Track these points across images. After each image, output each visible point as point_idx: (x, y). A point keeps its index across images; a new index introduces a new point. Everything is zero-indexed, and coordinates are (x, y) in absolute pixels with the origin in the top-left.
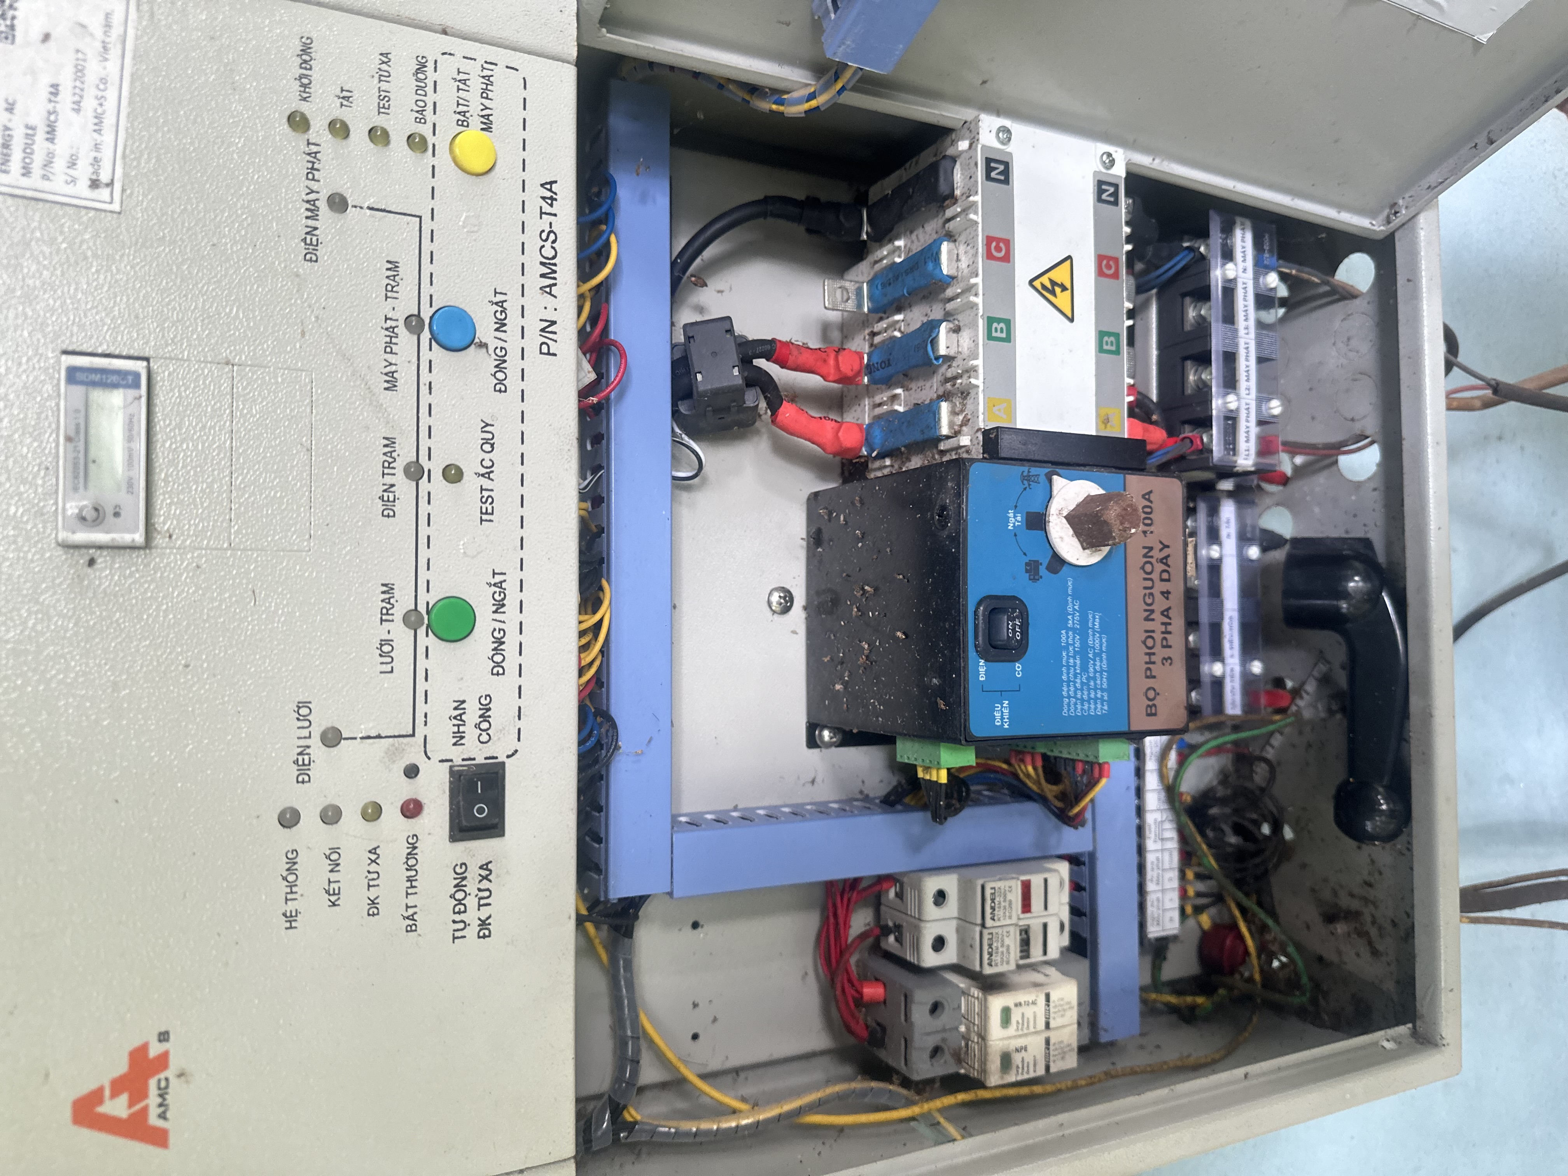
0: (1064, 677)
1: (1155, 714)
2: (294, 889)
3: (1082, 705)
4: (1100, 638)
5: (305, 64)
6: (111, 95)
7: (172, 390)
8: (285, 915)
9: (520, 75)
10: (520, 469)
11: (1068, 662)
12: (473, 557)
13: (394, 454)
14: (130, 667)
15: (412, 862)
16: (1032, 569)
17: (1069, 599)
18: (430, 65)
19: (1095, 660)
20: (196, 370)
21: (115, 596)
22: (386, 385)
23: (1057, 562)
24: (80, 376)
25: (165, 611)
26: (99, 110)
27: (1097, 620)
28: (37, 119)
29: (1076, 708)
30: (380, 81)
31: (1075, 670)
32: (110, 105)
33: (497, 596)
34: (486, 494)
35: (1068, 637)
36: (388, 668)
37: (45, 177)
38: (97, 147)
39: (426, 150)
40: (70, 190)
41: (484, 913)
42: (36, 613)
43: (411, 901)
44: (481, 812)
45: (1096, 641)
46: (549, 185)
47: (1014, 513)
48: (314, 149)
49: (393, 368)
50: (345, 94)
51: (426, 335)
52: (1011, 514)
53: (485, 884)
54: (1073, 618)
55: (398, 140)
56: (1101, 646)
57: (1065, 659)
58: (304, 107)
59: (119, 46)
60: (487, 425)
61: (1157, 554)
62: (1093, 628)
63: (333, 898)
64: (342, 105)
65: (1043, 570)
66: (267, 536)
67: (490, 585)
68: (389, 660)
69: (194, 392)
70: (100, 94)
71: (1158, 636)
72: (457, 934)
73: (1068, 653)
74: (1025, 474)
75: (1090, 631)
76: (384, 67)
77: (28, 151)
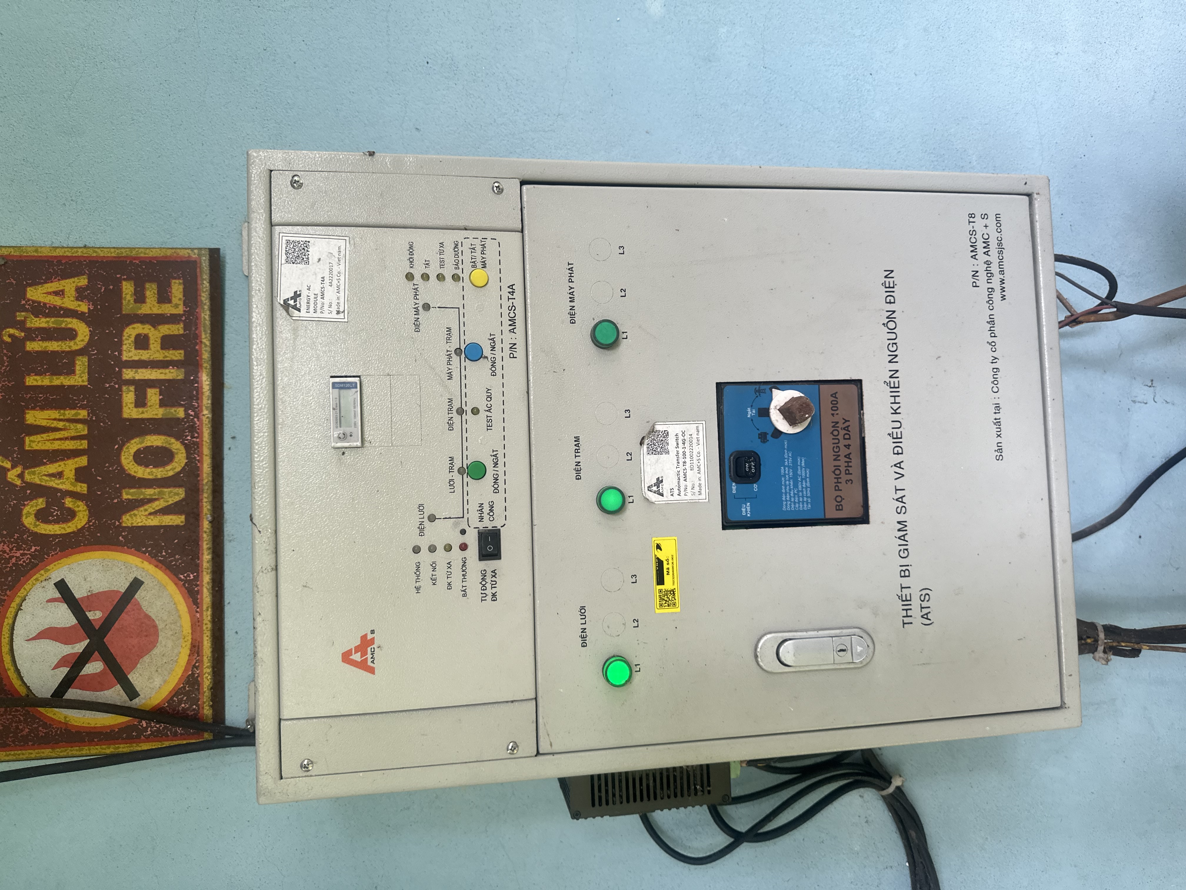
0: (783, 491)
1: (842, 510)
2: (419, 578)
3: (795, 505)
4: (806, 471)
5: (411, 253)
6: (342, 278)
7: (369, 387)
8: (415, 587)
9: (496, 242)
10: (502, 407)
11: (785, 483)
12: (485, 445)
13: (452, 405)
14: (358, 492)
15: (464, 568)
16: (763, 437)
17: (786, 451)
18: (460, 244)
19: (802, 482)
20: (377, 379)
21: (352, 465)
22: (448, 378)
23: (777, 433)
24: (337, 386)
25: (370, 470)
26: (338, 284)
27: (803, 461)
28: (318, 291)
29: (791, 507)
30: (440, 254)
31: (790, 487)
32: (342, 282)
33: (494, 460)
34: (489, 418)
35: (785, 471)
36: (453, 490)
37: (322, 313)
38: (338, 298)
39: (460, 280)
40: (330, 316)
41: (494, 590)
42: (326, 472)
43: (464, 584)
44: (490, 549)
45: (802, 472)
46: (511, 286)
47: (751, 409)
48: (416, 287)
49: (451, 371)
50: (427, 262)
51: (463, 356)
52: (749, 410)
53: (494, 579)
54: (788, 461)
55: (448, 278)
56: (806, 474)
57: (783, 482)
58: (412, 271)
59: (344, 259)
60: (489, 390)
61: (840, 425)
62: (801, 466)
63: (434, 582)
64: (426, 267)
65: (769, 437)
66: (405, 440)
67: (491, 456)
68: (453, 487)
69: (377, 387)
70: (338, 278)
71: (843, 469)
72: (483, 599)
73: (785, 478)
74: (757, 389)
75: (799, 467)
76: (441, 248)
77: (315, 304)
